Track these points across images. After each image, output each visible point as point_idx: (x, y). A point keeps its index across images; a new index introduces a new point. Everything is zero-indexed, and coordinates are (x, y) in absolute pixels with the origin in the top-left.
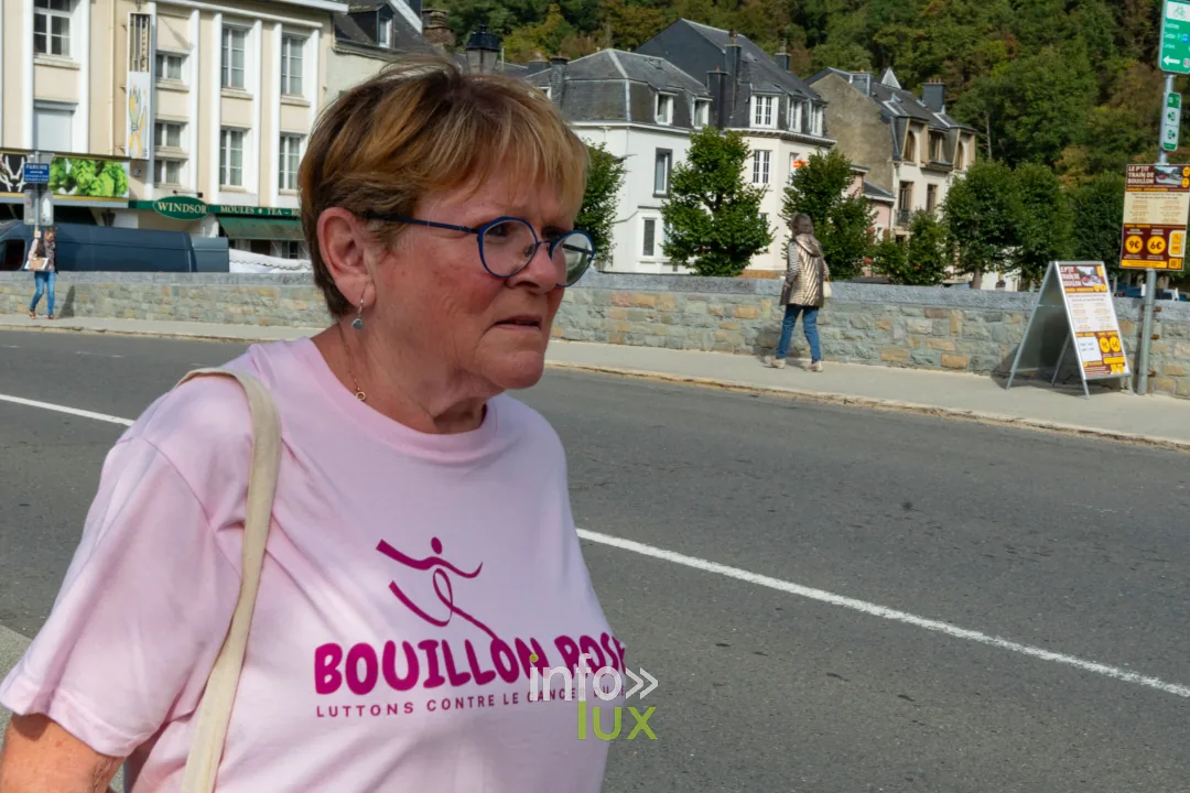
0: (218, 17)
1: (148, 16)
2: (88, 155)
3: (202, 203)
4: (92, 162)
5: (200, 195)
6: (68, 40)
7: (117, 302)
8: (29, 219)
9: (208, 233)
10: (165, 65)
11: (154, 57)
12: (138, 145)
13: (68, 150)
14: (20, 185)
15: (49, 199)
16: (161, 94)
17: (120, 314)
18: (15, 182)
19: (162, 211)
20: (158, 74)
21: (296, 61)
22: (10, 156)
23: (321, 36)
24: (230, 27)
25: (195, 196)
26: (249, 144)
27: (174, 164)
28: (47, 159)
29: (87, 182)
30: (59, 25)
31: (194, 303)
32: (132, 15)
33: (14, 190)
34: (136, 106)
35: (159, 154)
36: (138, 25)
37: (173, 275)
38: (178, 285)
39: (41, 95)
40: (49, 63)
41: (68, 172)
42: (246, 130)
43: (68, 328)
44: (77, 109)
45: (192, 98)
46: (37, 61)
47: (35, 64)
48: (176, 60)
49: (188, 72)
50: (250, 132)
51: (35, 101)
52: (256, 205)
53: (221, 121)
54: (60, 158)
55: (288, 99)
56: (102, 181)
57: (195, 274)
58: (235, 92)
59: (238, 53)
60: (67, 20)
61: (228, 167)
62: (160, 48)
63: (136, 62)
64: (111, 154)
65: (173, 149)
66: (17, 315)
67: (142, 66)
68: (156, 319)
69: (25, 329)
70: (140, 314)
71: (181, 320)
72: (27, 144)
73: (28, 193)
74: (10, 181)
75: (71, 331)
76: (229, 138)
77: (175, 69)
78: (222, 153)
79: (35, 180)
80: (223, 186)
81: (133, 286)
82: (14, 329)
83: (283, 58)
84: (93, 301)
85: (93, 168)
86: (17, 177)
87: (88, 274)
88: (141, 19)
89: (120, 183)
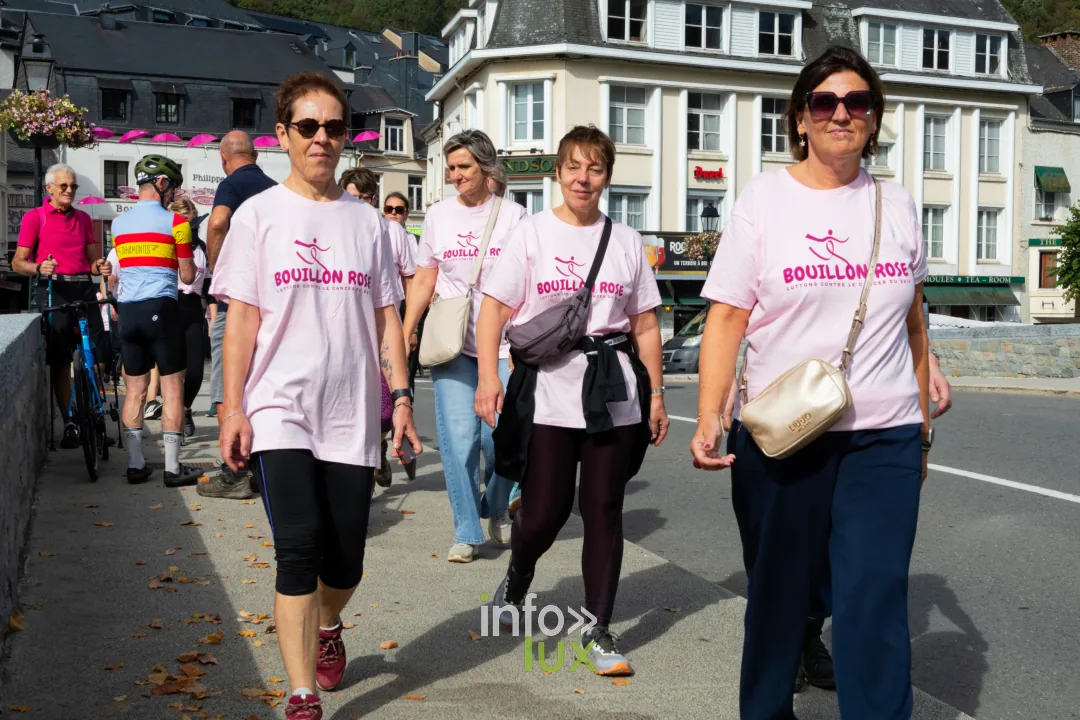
59: (939, 138)
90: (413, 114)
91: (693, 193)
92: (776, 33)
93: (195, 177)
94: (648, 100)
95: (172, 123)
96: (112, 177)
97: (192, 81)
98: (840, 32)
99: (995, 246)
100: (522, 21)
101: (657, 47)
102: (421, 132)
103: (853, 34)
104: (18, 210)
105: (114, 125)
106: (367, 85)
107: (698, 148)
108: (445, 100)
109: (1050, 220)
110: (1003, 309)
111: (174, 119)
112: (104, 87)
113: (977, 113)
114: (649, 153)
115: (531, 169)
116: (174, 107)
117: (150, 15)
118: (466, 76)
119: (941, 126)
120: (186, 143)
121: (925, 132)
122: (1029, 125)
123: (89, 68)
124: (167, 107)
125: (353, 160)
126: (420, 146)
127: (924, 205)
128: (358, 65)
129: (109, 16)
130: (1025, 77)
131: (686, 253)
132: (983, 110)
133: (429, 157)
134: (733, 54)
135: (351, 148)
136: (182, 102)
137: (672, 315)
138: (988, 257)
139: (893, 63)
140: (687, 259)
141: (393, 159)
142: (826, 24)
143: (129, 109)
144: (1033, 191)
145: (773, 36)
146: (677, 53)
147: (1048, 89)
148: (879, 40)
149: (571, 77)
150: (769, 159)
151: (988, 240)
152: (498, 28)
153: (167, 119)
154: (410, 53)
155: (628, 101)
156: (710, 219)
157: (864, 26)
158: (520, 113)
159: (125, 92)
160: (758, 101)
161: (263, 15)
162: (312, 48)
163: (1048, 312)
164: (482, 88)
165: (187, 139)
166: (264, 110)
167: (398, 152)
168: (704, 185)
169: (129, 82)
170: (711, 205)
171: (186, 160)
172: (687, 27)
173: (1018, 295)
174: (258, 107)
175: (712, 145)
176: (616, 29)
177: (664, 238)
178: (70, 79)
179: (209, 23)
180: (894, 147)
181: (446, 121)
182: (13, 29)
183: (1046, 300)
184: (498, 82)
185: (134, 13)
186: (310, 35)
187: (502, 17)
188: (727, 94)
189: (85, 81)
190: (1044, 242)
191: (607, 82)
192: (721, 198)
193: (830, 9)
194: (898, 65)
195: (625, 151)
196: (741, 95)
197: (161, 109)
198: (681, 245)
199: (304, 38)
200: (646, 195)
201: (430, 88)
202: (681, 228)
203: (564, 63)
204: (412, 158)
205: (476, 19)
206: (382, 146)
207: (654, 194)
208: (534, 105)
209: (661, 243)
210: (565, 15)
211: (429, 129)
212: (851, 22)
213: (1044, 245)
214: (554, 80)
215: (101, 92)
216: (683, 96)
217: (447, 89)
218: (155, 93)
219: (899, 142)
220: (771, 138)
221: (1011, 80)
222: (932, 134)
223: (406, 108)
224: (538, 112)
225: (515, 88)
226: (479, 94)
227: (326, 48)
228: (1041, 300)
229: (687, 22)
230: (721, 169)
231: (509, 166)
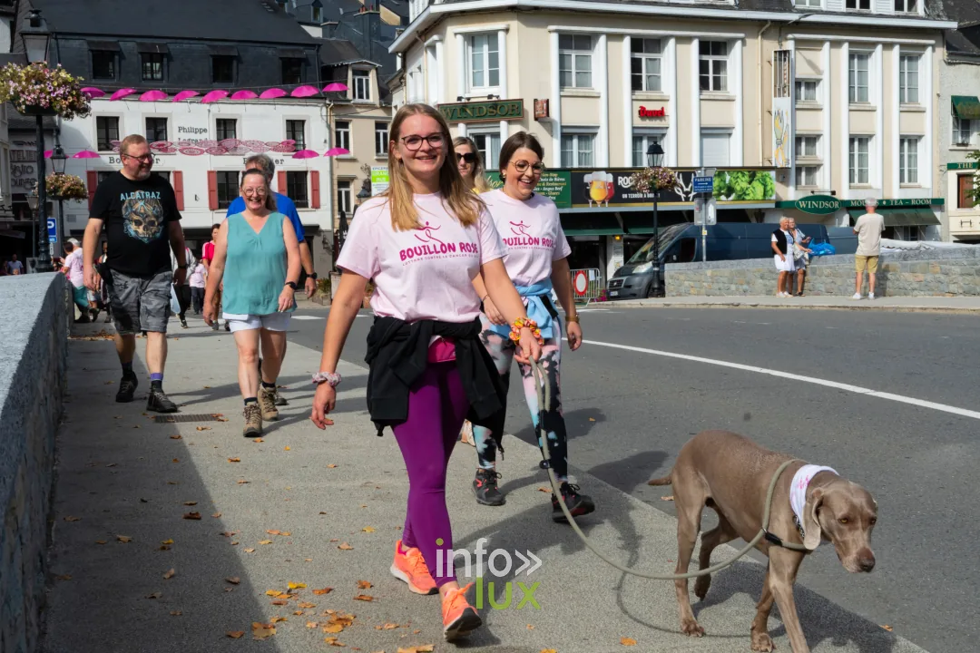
0: (845, 45)
1: (788, 51)
2: (743, 168)
3: (835, 200)
4: (746, 173)
5: (834, 193)
6: (726, 77)
7: (767, 282)
8: (698, 221)
9: (840, 224)
10: (803, 89)
11: (793, 83)
12: (782, 157)
13: (727, 165)
14: (691, 195)
15: (713, 205)
16: (798, 112)
17: (770, 292)
18: (687, 193)
19: (803, 208)
20: (797, 98)
21: (913, 74)
22: (683, 174)
23: (934, 50)
24: (856, 52)
25: (829, 194)
26: (874, 148)
27: (811, 169)
28: (711, 173)
29: (742, 189)
30: (719, 66)
31: (829, 280)
32: (775, 52)
33: (687, 199)
34: (780, 125)
35: (798, 162)
36: (780, 60)
39: (705, 124)
40: (712, 98)
41: (727, 182)
42: (871, 136)
43: (730, 306)
44: (734, 132)
45: (825, 114)
46: (702, 97)
47: (701, 100)
48: (811, 84)
49: (821, 93)
50: (874, 138)
51: (702, 129)
52: (881, 198)
53: (849, 131)
54: (721, 171)
55: (906, 107)
56: (754, 188)
57: (829, 257)
58: (861, 106)
59: (863, 73)
60: (725, 62)
61: (856, 168)
62: (797, 76)
63: (779, 89)
64: (761, 165)
65: (809, 157)
66: (690, 297)
67: (784, 92)
69: (695, 307)
71: (819, 295)
72: (696, 163)
73: (696, 200)
74: (684, 193)
76: (856, 143)
77: (811, 91)
78: (851, 157)
79: (702, 190)
80: (852, 184)
82: (688, 307)
83: (902, 73)
84: (748, 283)
85: (747, 178)
86: (689, 189)
87: (744, 261)
88: (782, 54)
89: (768, 188)
90: (378, 65)
91: (637, 131)
93: (180, 129)
94: (594, 46)
95: (157, 80)
96: (104, 130)
97: (174, 41)
99: (916, 172)
102: (386, 82)
104: (19, 165)
105: (105, 84)
106: (334, 39)
107: (641, 89)
108: (408, 52)
109: (967, 145)
110: (924, 228)
111: (159, 76)
112: (94, 48)
113: (897, 48)
114: (597, 95)
115: (489, 114)
116: (158, 65)
118: (426, 29)
119: (864, 61)
120: (171, 98)
121: (850, 67)
122: (946, 58)
123: (79, 32)
124: (152, 67)
125: (324, 109)
126: (385, 95)
127: (850, 135)
128: (325, 20)
130: (941, 14)
131: (632, 186)
132: (902, 46)
133: (394, 104)
134: (671, 1)
135: (322, 98)
136: (165, 60)
137: (622, 244)
138: (910, 181)
139: (819, 4)
140: (635, 192)
141: (360, 107)
143: (117, 68)
144: (950, 119)
146: (620, 2)
147: (962, 24)
149: (523, 26)
150: (707, 97)
151: (909, 166)
153: (152, 76)
154: (373, 9)
155: (576, 48)
156: (655, 156)
158: (476, 62)
159: (113, 53)
160: (695, 43)
162: (282, 5)
163: (967, 230)
164: (441, 40)
165: (173, 94)
166: (241, 66)
167: (364, 100)
168: (648, 123)
169: (116, 44)
170: (655, 143)
171: (171, 114)
173: (938, 214)
174: (235, 63)
175: (655, 85)
177: (613, 174)
178: (62, 42)
180: (821, 83)
181: (409, 71)
183: (964, 219)
184: (456, 34)
188: (667, 38)
189: (76, 43)
190: (962, 165)
191: (556, 31)
192: (664, 135)
194: (823, 7)
195: (575, 94)
196: (680, 40)
197: (146, 67)
198: (628, 179)
200: (595, 134)
201: (393, 40)
202: (628, 164)
203: (515, 15)
204: (378, 106)
206: (350, 95)
207: (602, 133)
208: (490, 54)
209: (610, 178)
211: (393, 79)
213: (962, 168)
214: (507, 30)
215: (91, 54)
216: (627, 42)
217: (410, 41)
218: (141, 53)
219: (825, 77)
220: (708, 78)
221: (928, 17)
222: (856, 70)
223: (371, 60)
224: (494, 60)
225: (472, 39)
226: (439, 45)
227: (294, 6)
228: (959, 219)
230: (663, 108)
231: (469, 111)
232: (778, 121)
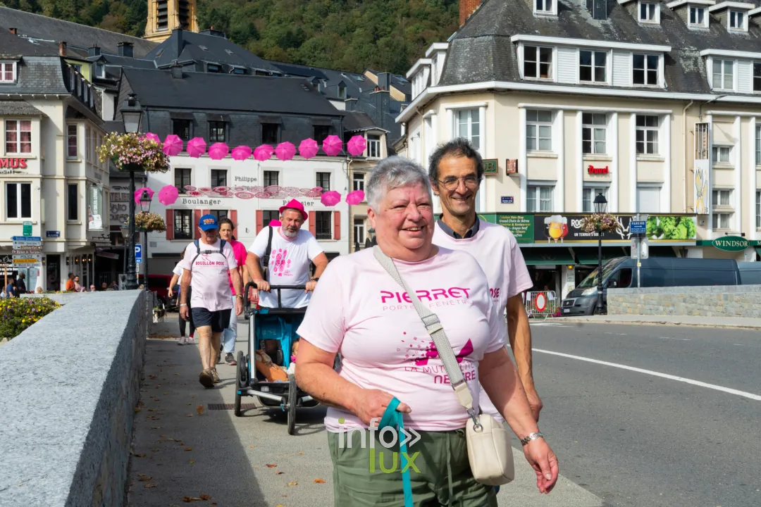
0: (753, 120)
1: (707, 124)
2: (671, 214)
3: (744, 240)
4: (673, 218)
5: (743, 235)
6: (657, 144)
7: (688, 305)
8: (634, 255)
9: (750, 259)
10: (719, 153)
11: (711, 148)
12: (702, 205)
13: (658, 212)
14: (629, 235)
15: (646, 242)
16: (717, 172)
17: (690, 313)
18: (626, 233)
19: (718, 246)
20: (715, 160)
22: (623, 218)
25: (740, 236)
27: (725, 216)
28: (644, 218)
29: (670, 231)
30: (651, 135)
31: (738, 305)
32: (697, 124)
33: (626, 238)
34: (701, 180)
35: (716, 210)
36: (701, 130)
37: (724, 287)
38: (727, 293)
39: (640, 180)
40: (646, 159)
41: (658, 225)
43: (657, 323)
44: (663, 186)
45: (736, 173)
46: (638, 159)
47: (637, 161)
48: (726, 149)
49: (734, 157)
51: (638, 183)
53: (756, 186)
54: (653, 216)
56: (679, 230)
57: (738, 286)
60: (657, 132)
62: (716, 143)
63: (700, 153)
64: (685, 212)
65: (725, 206)
66: (627, 315)
67: (704, 155)
68: (713, 315)
69: (630, 323)
70: (703, 312)
71: (730, 316)
72: (633, 210)
73: (633, 239)
74: (623, 233)
75: (659, 324)
77: (725, 155)
78: (758, 207)
79: (637, 232)
80: (759, 228)
81: (698, 295)
82: (625, 323)
84: (673, 305)
85: (673, 222)
86: (627, 230)
87: (670, 288)
88: (703, 126)
89: (691, 230)
90: (387, 131)
91: (587, 185)
92: (646, 69)
93: (236, 178)
94: (554, 119)
95: (221, 141)
96: (180, 179)
97: (234, 112)
98: (692, 67)
100: (463, 66)
101: (560, 82)
102: (393, 144)
103: (701, 68)
104: (116, 204)
106: (353, 111)
107: (590, 152)
108: (409, 122)
111: (222, 138)
112: (175, 118)
114: (555, 156)
116: (222, 130)
117: (205, 67)
118: (424, 105)
120: (230, 155)
121: (756, 136)
123: (164, 105)
124: (217, 131)
125: (345, 164)
127: (757, 189)
128: (348, 97)
129: (179, 69)
131: (583, 227)
134: (614, 85)
135: (344, 156)
136: (227, 126)
137: (573, 272)
139: (732, 88)
140: (584, 232)
141: (372, 163)
142: (681, 61)
143: (191, 131)
145: (643, 72)
146: (574, 85)
148: (720, 72)
149: (499, 104)
150: (642, 159)
152: (446, 72)
153: (217, 138)
154: (384, 88)
155: (540, 120)
156: (600, 204)
157: (709, 62)
158: (462, 131)
159: (189, 121)
160: (633, 118)
161: (283, 64)
162: (315, 86)
164: (435, 114)
165: (230, 152)
166: (283, 132)
167: (376, 158)
168: (595, 178)
169: (191, 114)
170: (601, 194)
171: (230, 167)
172: (581, 68)
174: (279, 129)
175: (600, 150)
176: (530, 70)
177: (567, 217)
178: (151, 113)
179: (245, 71)
180: (733, 148)
181: (411, 136)
182: (113, 79)
184: (447, 109)
185: (194, 65)
186: (314, 77)
187: (449, 64)
188: (610, 113)
189: (163, 115)
191: (524, 107)
192: (608, 188)
193: (684, 51)
194: (735, 90)
195: (538, 156)
196: (621, 114)
197: (213, 131)
198: (579, 222)
199: (310, 80)
200: (553, 186)
201: (398, 113)
202: (579, 209)
203: (492, 96)
205: (430, 65)
206: (365, 154)
207: (559, 186)
208: (473, 125)
209: (565, 220)
210: (494, 61)
211: (398, 142)
212: (700, 60)
214: (486, 107)
215: (172, 122)
216: (579, 116)
217: (411, 114)
218: (209, 121)
219: (737, 144)
220: (643, 144)
223: (382, 127)
224: (476, 129)
225: (459, 113)
226: (433, 117)
227: (325, 86)
229: (581, 64)
230: (607, 167)
232: (699, 177)
